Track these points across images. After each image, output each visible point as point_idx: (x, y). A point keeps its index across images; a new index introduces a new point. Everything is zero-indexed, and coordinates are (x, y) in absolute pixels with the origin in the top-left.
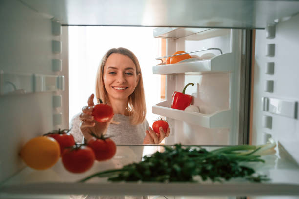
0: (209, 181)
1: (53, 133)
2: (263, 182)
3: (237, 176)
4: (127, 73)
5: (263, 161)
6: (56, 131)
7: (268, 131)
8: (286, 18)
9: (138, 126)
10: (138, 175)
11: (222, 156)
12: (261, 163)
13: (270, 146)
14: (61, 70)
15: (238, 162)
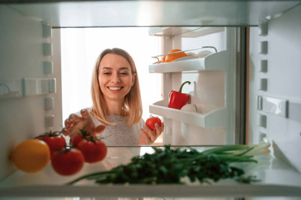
0: (197, 183)
1: (44, 136)
2: (252, 183)
3: (226, 177)
4: (122, 73)
5: (256, 162)
6: (47, 133)
7: (262, 130)
8: (278, 16)
9: (134, 126)
10: (125, 177)
11: (212, 157)
12: (253, 164)
13: (264, 146)
14: (53, 72)
15: (227, 162)
